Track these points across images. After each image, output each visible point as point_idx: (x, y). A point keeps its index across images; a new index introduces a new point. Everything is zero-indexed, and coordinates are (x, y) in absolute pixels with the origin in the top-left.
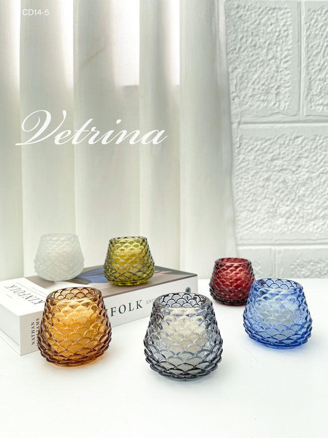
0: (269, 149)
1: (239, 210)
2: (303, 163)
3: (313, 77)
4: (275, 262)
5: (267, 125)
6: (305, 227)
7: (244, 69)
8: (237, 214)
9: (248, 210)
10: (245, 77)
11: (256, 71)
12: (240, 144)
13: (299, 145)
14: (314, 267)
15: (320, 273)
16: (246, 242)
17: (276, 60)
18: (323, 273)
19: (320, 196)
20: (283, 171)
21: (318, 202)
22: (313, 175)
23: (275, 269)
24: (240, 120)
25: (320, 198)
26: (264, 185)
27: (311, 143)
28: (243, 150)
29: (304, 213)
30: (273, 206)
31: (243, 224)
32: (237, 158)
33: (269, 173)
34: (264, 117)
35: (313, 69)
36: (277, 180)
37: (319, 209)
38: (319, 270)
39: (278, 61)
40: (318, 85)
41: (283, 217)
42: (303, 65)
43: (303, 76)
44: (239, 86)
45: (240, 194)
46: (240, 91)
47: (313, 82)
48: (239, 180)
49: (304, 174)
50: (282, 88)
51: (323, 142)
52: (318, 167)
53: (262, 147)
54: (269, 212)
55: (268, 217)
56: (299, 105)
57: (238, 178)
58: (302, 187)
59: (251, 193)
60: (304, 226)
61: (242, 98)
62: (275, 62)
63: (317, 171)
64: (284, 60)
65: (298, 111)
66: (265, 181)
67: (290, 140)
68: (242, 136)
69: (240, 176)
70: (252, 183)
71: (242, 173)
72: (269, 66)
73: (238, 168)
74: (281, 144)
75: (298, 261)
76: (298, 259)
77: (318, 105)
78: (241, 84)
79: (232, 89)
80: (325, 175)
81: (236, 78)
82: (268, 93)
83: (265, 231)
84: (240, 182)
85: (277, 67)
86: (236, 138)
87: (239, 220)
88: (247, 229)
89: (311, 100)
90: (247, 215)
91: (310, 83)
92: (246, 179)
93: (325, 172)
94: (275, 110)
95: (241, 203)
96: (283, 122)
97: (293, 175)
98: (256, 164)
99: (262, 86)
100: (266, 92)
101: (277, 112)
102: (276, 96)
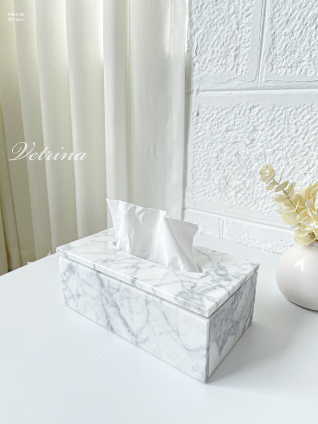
2: (258, 136)
3: (277, 32)
4: (222, 231)
5: (224, 93)
6: (254, 205)
7: (205, 30)
9: (202, 178)
12: (198, 113)
13: (255, 116)
17: (238, 14)
20: (237, 143)
22: (268, 151)
24: (199, 87)
26: (218, 156)
27: (268, 114)
28: (201, 119)
29: (254, 190)
30: (225, 178)
31: (197, 191)
32: (195, 126)
33: (224, 144)
34: (221, 83)
35: (278, 21)
36: (230, 153)
39: (239, 17)
40: (283, 42)
41: (233, 191)
42: (267, 16)
44: (199, 50)
46: (200, 56)
47: (277, 38)
49: (258, 149)
50: (242, 49)
52: (274, 142)
53: (218, 117)
54: (220, 183)
55: (219, 188)
56: (259, 67)
57: (194, 147)
58: (256, 162)
61: (201, 64)
63: (272, 147)
64: (245, 15)
65: (256, 76)
66: (218, 152)
67: (246, 110)
68: (200, 104)
70: (207, 152)
71: (199, 142)
72: (230, 23)
73: (195, 137)
74: (236, 114)
76: (243, 234)
77: (280, 67)
78: (202, 47)
79: (193, 54)
81: (197, 41)
84: (197, 151)
85: (238, 23)
86: (195, 106)
87: (194, 187)
88: (200, 196)
89: (272, 61)
92: (202, 148)
94: (232, 75)
95: (196, 171)
96: (240, 90)
97: (247, 149)
98: (212, 135)
99: (221, 48)
100: (225, 54)
101: (234, 78)
102: (235, 59)
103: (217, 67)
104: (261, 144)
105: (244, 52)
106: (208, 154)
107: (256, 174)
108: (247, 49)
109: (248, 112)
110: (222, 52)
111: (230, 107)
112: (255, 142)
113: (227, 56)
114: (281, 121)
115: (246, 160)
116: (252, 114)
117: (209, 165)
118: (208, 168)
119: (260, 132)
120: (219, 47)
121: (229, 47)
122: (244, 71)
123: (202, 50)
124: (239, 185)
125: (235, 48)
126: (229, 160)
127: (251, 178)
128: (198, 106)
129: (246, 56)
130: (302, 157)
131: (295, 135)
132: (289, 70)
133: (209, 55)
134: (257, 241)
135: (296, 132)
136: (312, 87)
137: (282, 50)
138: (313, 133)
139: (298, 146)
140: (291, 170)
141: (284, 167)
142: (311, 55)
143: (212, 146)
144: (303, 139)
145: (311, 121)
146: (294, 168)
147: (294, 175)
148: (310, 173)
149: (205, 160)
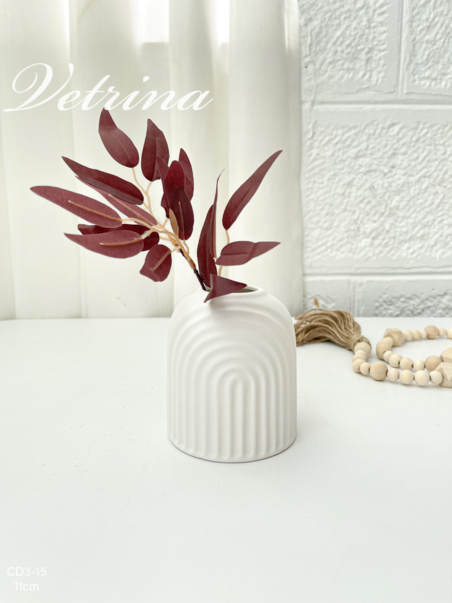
0: (353, 141)
1: (309, 227)
2: (399, 162)
3: (418, 38)
4: (354, 297)
5: (352, 106)
6: (397, 251)
7: (322, 22)
8: (306, 233)
9: (321, 227)
10: (324, 33)
11: (339, 25)
12: (314, 133)
13: (394, 136)
14: (405, 305)
15: (413, 312)
16: (316, 271)
17: (369, 10)
18: (416, 312)
19: (418, 209)
20: (372, 173)
21: (416, 217)
22: (412, 179)
23: (354, 307)
24: (315, 98)
25: (419, 212)
26: (344, 192)
27: (411, 133)
28: (318, 142)
29: (396, 232)
30: (355, 221)
31: (313, 246)
32: (309, 153)
33: (352, 176)
35: (419, 26)
36: (361, 186)
37: (416, 226)
38: (411, 308)
39: (371, 13)
40: (425, 50)
41: (367, 237)
42: (406, 19)
43: (404, 35)
44: (314, 46)
45: (312, 205)
46: (317, 54)
47: (418, 45)
48: (310, 185)
49: (399, 178)
50: (375, 53)
51: (427, 133)
52: (419, 167)
53: (344, 138)
54: (349, 230)
55: (348, 237)
56: (398, 77)
57: (308, 182)
58: (396, 195)
59: (326, 204)
60: (395, 249)
61: (318, 66)
62: (367, 13)
63: (417, 174)
64: (378, 11)
65: (395, 87)
66: (345, 186)
67: (383, 129)
68: (316, 122)
69: (313, 179)
70: (328, 189)
71: (315, 174)
72: (358, 18)
73: (310, 167)
74: (370, 135)
75: (385, 296)
76: (385, 293)
77: (424, 78)
78: (318, 44)
79: (305, 51)
80: (427, 179)
81: (311, 35)
82: (354, 58)
83: (343, 255)
84: (312, 188)
85: (369, 21)
86: (308, 124)
87: (308, 241)
88: (319, 254)
89: (414, 71)
90: (320, 235)
91: (414, 45)
92: (320, 183)
93: (428, 174)
94: (364, 84)
95: (311, 217)
96: (376, 103)
97: (385, 179)
98: (335, 163)
101: (367, 88)
102: (367, 64)
103: (341, 72)
104: (403, 172)
105: (379, 56)
108: (383, 53)
109: (385, 131)
110: (348, 53)
111: (362, 125)
113: (356, 58)
116: (391, 133)
117: (331, 205)
121: (359, 48)
122: (380, 80)
123: (318, 48)
124: (376, 229)
125: (366, 50)
126: (360, 196)
127: (392, 216)
129: (382, 62)
131: (443, 158)
133: (330, 55)
140: (441, 199)
149: (325, 200)
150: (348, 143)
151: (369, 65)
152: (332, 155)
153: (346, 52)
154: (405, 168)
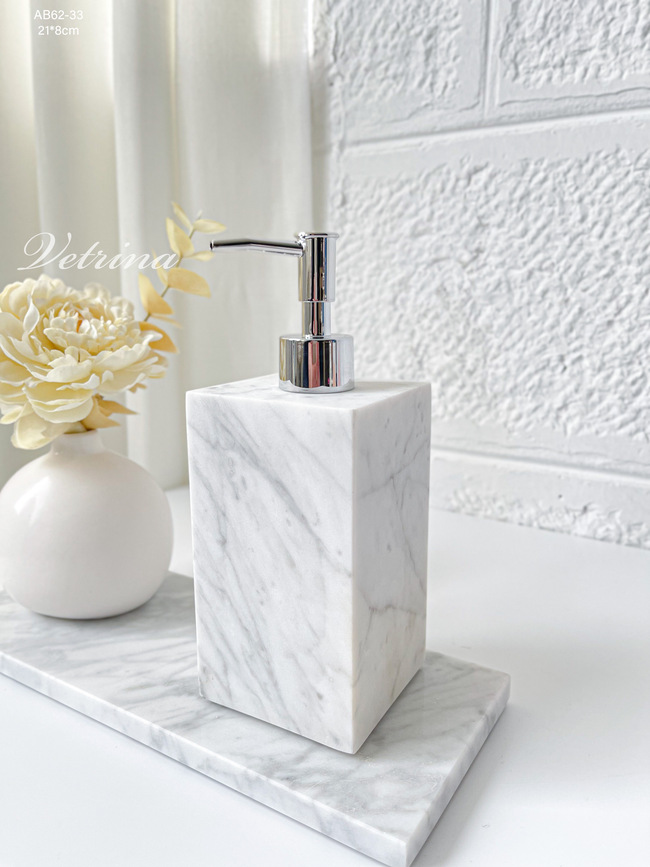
0: (406, 207)
2: (490, 241)
5: (403, 142)
6: (488, 411)
13: (480, 191)
19: (529, 334)
20: (441, 263)
21: (525, 349)
22: (514, 274)
24: (344, 137)
25: (532, 338)
26: (395, 298)
27: (511, 183)
28: (352, 212)
33: (408, 269)
34: (395, 121)
36: (424, 286)
37: (524, 367)
40: (538, 9)
44: (341, 46)
49: (490, 272)
50: (442, 35)
51: (545, 179)
52: (530, 250)
53: (393, 201)
54: (403, 366)
56: (484, 74)
58: (486, 305)
60: (484, 408)
61: (347, 79)
63: (525, 263)
65: (479, 94)
66: (396, 288)
67: (458, 179)
68: (347, 177)
69: (346, 275)
71: (348, 267)
74: (435, 192)
77: (536, 68)
80: (546, 274)
81: (337, 28)
86: (337, 182)
89: (516, 55)
92: (357, 282)
93: (547, 264)
94: (422, 98)
96: (444, 131)
97: (465, 275)
98: (379, 247)
99: (393, 37)
100: (403, 51)
101: (427, 105)
102: (427, 59)
103: (385, 83)
104: (499, 259)
105: (447, 41)
106: (372, 296)
107: (489, 336)
108: (455, 33)
109: (462, 183)
110: (395, 47)
111: (420, 176)
112: (482, 256)
113: (408, 54)
114: (545, 199)
115: (465, 302)
116: (473, 187)
117: (374, 321)
118: (373, 329)
119: (494, 231)
120: (388, 35)
121: (412, 32)
122: (450, 86)
123: (347, 48)
124: (450, 367)
125: (425, 33)
126: (421, 306)
127: (478, 344)
128: (344, 181)
129: (453, 51)
130: (600, 282)
131: (580, 229)
132: (557, 73)
133: (366, 56)
134: (499, 503)
135: (583, 219)
136: (614, 107)
137: (538, 25)
138: (625, 218)
139: (589, 256)
140: (574, 315)
141: (556, 310)
142: (607, 33)
143: (379, 275)
144: (601, 236)
145: (617, 190)
146: (581, 311)
147: (583, 328)
148: (622, 321)
149: (364, 310)
150: (399, 209)
151: (431, 60)
152: (374, 234)
153: (391, 44)
154: (501, 253)
